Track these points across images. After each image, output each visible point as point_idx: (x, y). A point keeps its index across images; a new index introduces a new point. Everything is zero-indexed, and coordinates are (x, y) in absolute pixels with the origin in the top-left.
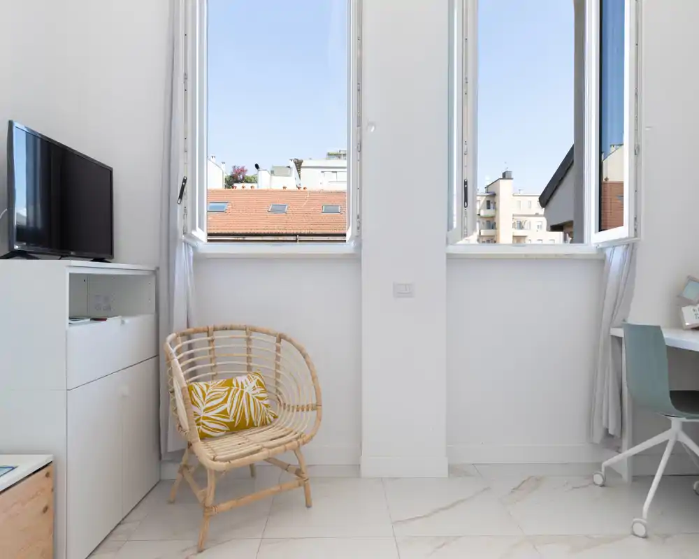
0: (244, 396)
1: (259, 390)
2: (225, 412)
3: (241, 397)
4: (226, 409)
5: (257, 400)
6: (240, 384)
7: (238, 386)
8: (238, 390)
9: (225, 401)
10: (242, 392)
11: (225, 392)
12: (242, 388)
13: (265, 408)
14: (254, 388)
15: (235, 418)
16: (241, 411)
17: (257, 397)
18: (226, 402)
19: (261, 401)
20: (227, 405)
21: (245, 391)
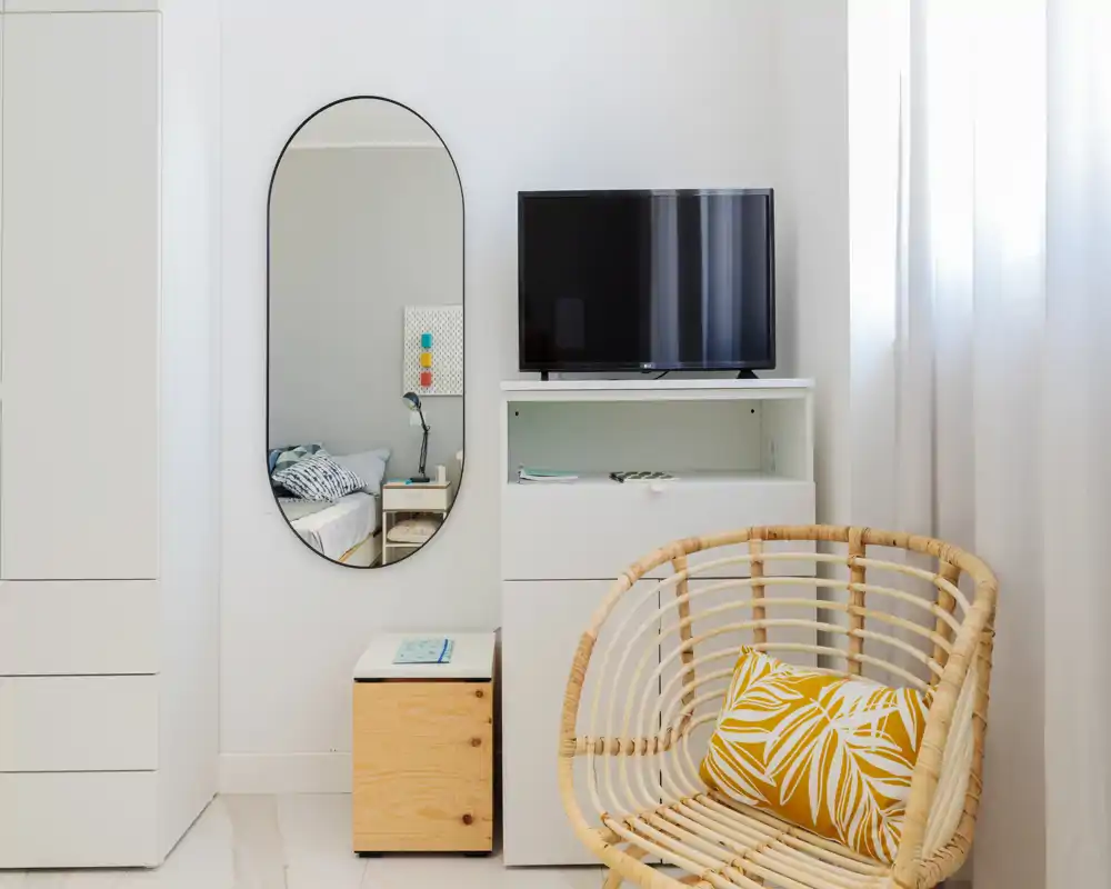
0: (822, 737)
1: (875, 741)
2: (756, 749)
3: (815, 735)
4: (763, 744)
5: (855, 767)
6: (832, 702)
7: (825, 703)
8: (819, 712)
9: (769, 724)
10: (825, 722)
11: (785, 702)
12: (832, 713)
13: (874, 804)
14: (864, 731)
15: (779, 778)
16: (798, 772)
17: (859, 760)
18: (771, 729)
19: (864, 777)
20: (770, 738)
21: (834, 724)
